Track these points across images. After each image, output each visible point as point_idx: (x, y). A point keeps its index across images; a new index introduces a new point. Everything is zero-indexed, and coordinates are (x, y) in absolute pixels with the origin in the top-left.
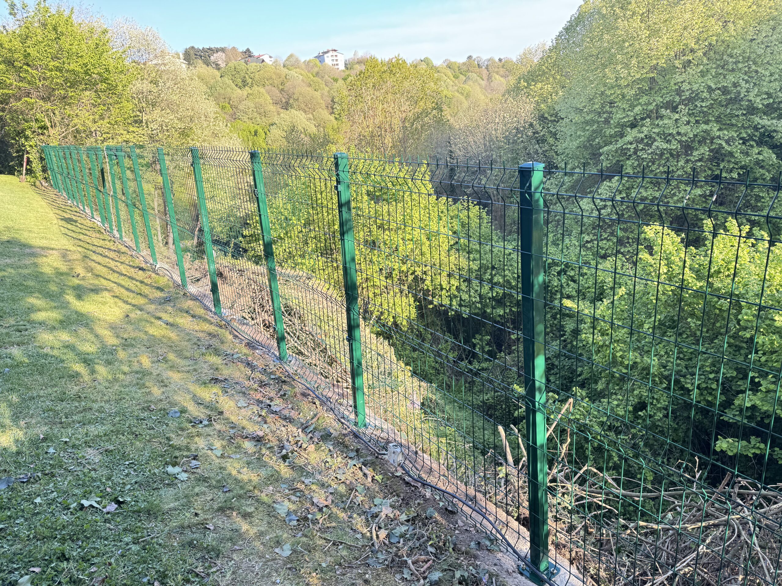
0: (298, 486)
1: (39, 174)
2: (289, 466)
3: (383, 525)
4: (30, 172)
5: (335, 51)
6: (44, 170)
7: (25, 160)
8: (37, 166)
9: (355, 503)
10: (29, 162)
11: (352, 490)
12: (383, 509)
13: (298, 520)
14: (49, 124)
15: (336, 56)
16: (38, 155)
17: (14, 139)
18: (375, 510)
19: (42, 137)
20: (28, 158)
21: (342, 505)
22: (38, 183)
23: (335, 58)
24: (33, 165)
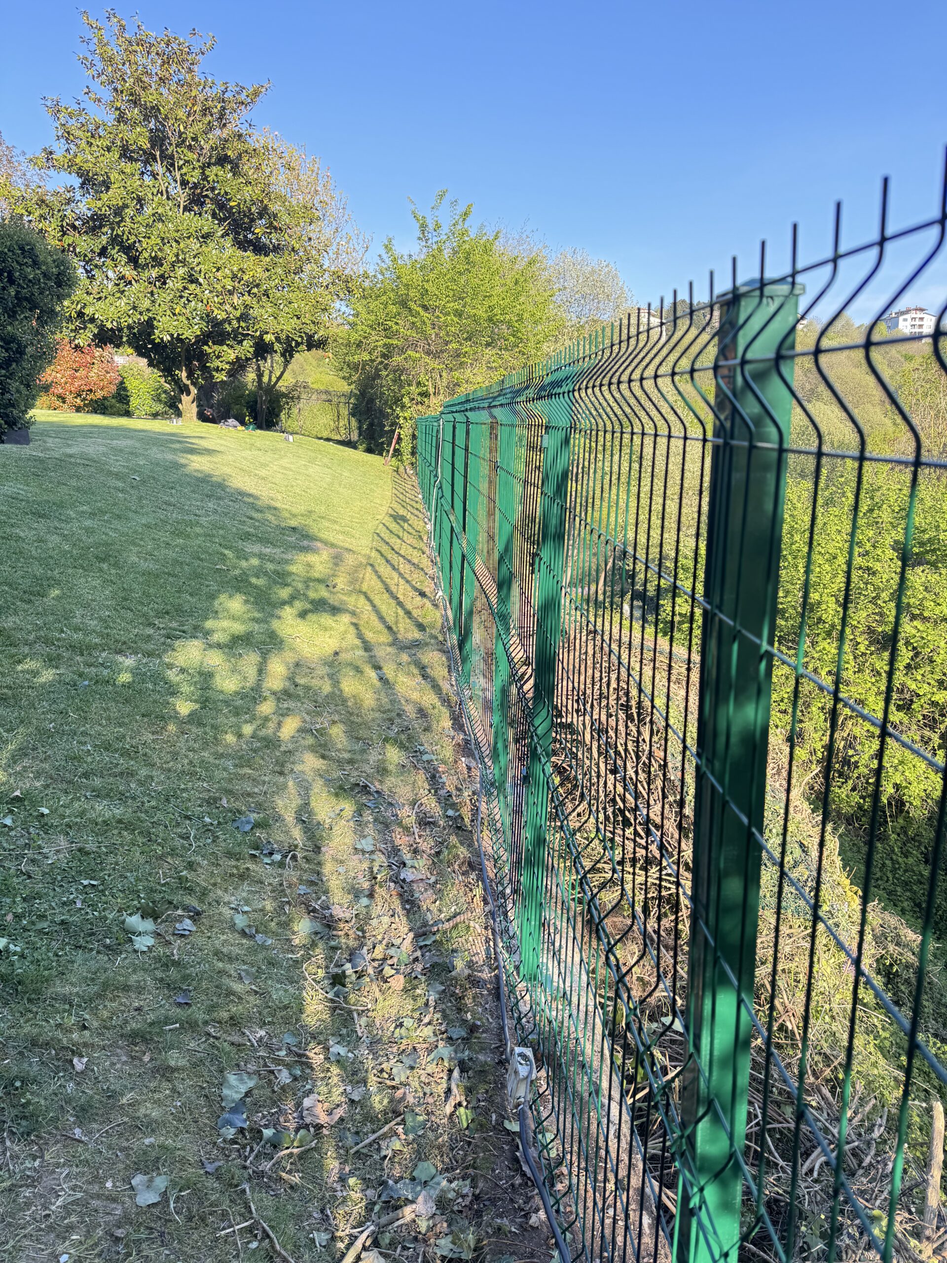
0: (311, 1055)
1: (407, 456)
2: (332, 1001)
3: (386, 1239)
4: (397, 454)
5: (922, 310)
6: (413, 453)
7: (396, 436)
8: (406, 446)
9: (379, 1150)
10: (399, 439)
11: (397, 1114)
12: (421, 1199)
13: (241, 1131)
14: (431, 390)
15: (922, 319)
16: (411, 431)
17: (391, 408)
18: (404, 1190)
19: (420, 407)
20: (399, 434)
21: (350, 1140)
22: (401, 469)
23: (918, 322)
24: (403, 444)
